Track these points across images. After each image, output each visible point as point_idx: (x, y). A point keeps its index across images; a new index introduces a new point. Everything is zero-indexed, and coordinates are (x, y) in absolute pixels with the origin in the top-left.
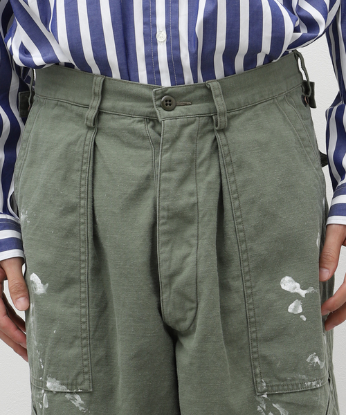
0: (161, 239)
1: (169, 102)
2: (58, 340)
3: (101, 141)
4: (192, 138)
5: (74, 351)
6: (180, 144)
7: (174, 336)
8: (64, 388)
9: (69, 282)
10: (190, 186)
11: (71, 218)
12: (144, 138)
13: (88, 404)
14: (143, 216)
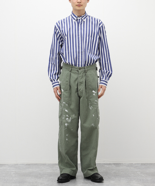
0: (78, 85)
1: (80, 69)
3: (71, 73)
4: (82, 73)
5: (67, 99)
6: (81, 74)
7: (80, 97)
8: (65, 103)
9: (66, 90)
10: (82, 79)
11: (67, 82)
12: (77, 73)
13: (68, 105)
14: (76, 83)
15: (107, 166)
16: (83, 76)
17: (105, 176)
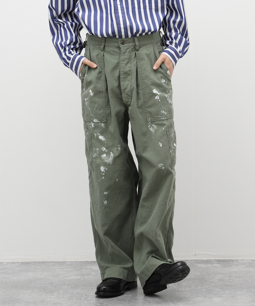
0: (121, 80)
1: (123, 42)
2: (97, 108)
4: (129, 52)
5: (101, 111)
6: (126, 54)
8: (99, 122)
9: (100, 92)
10: (129, 65)
12: (117, 52)
13: (106, 126)
14: (117, 74)
15: (203, 266)
16: (129, 58)
17: (199, 288)
